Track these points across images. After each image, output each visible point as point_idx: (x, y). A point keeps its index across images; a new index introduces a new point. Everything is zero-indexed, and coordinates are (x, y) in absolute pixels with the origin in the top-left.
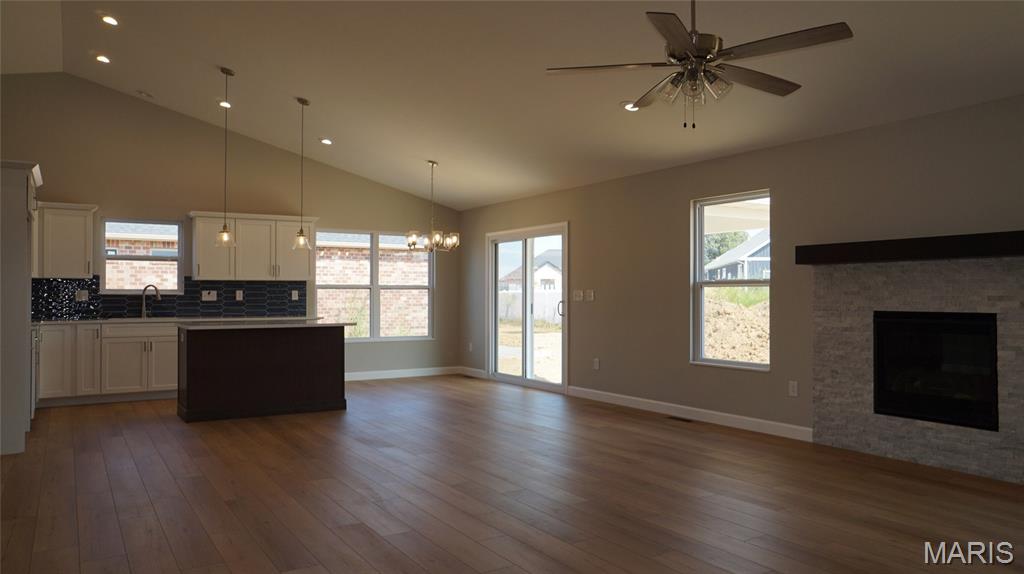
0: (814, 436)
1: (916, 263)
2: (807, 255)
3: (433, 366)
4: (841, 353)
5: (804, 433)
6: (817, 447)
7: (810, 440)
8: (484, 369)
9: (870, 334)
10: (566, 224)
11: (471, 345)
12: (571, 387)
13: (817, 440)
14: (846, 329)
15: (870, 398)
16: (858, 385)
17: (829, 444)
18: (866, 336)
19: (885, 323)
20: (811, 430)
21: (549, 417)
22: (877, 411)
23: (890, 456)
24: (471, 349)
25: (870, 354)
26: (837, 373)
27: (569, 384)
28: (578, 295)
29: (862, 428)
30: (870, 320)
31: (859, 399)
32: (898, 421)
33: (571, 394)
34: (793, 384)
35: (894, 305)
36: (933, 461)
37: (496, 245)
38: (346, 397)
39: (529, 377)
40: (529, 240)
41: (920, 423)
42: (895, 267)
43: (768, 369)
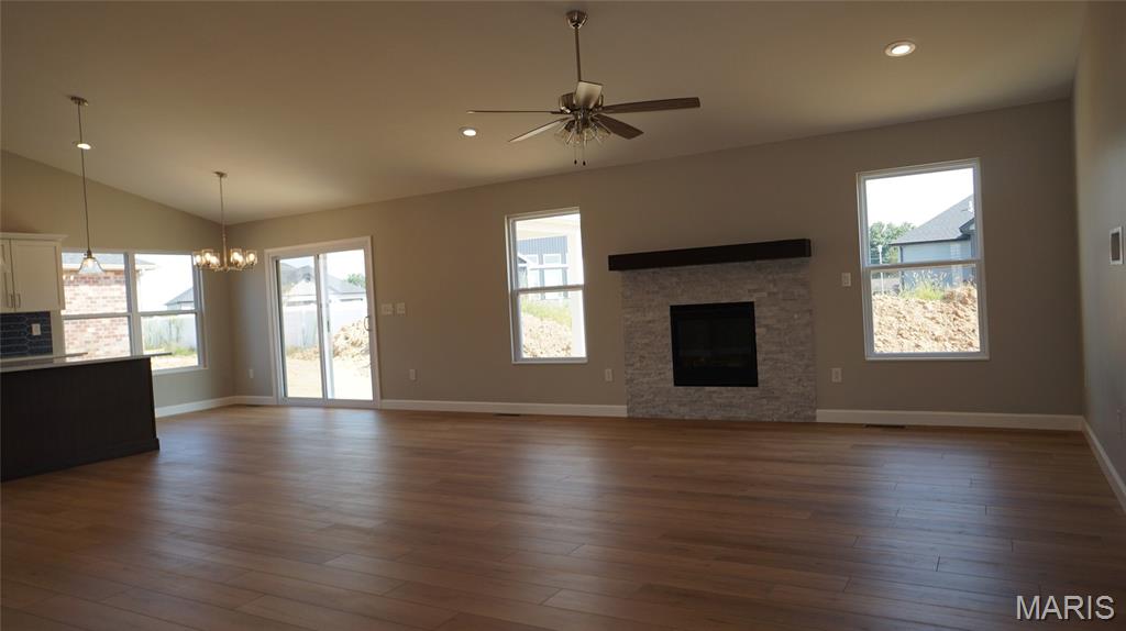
0: (629, 411)
1: (700, 266)
2: (618, 263)
3: (212, 398)
4: (646, 341)
5: (620, 411)
6: (630, 419)
7: (625, 415)
8: (271, 395)
9: (668, 324)
10: (369, 239)
11: (251, 371)
12: (384, 401)
13: (631, 414)
14: (650, 322)
15: (670, 374)
16: (660, 366)
17: (641, 416)
18: (664, 325)
19: (679, 314)
20: (625, 407)
21: (361, 430)
22: (676, 384)
23: (687, 418)
24: (252, 376)
25: (669, 341)
26: (644, 357)
27: (382, 397)
28: (387, 309)
29: (665, 399)
30: (668, 313)
31: (662, 376)
32: (692, 390)
33: (384, 407)
34: (608, 372)
35: (685, 300)
36: (717, 416)
37: (277, 262)
38: (158, 436)
39: (330, 397)
40: (321, 256)
41: (707, 388)
42: (685, 270)
43: (586, 361)
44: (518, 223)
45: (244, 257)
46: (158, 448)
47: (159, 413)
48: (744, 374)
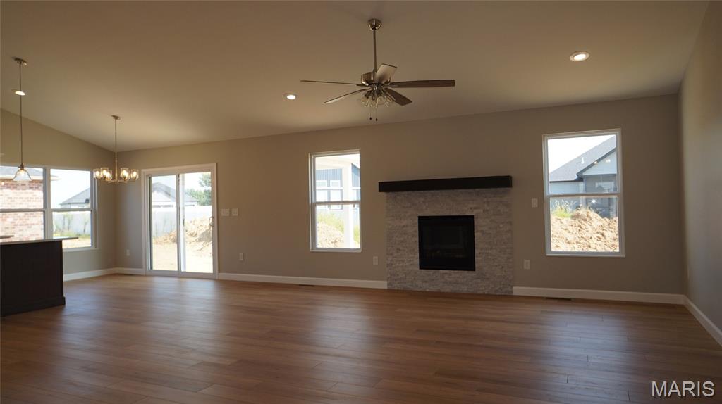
0: (388, 285)
1: (439, 191)
2: (385, 187)
3: (100, 269)
4: (402, 239)
5: (383, 285)
6: (389, 290)
7: (386, 288)
8: (142, 267)
9: (416, 228)
10: (215, 165)
11: (128, 251)
12: (221, 274)
13: (390, 287)
14: (404, 226)
15: (417, 261)
16: (411, 256)
17: (396, 288)
18: (414, 229)
19: (424, 222)
20: (386, 282)
21: (204, 293)
22: (420, 268)
23: (428, 290)
24: (128, 254)
25: (417, 239)
26: (400, 250)
27: (219, 272)
28: (225, 213)
29: (413, 278)
30: (417, 221)
31: (412, 263)
32: (432, 272)
33: (220, 278)
34: (375, 258)
35: (428, 213)
36: (448, 289)
37: (150, 178)
38: (64, 296)
39: (182, 270)
40: (181, 175)
41: (442, 271)
42: (428, 193)
43: (360, 251)
44: (317, 158)
45: (130, 174)
46: (64, 303)
47: (66, 278)
48: (466, 262)
